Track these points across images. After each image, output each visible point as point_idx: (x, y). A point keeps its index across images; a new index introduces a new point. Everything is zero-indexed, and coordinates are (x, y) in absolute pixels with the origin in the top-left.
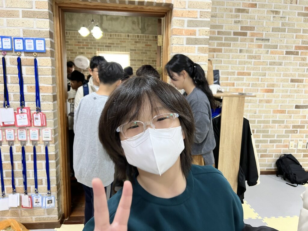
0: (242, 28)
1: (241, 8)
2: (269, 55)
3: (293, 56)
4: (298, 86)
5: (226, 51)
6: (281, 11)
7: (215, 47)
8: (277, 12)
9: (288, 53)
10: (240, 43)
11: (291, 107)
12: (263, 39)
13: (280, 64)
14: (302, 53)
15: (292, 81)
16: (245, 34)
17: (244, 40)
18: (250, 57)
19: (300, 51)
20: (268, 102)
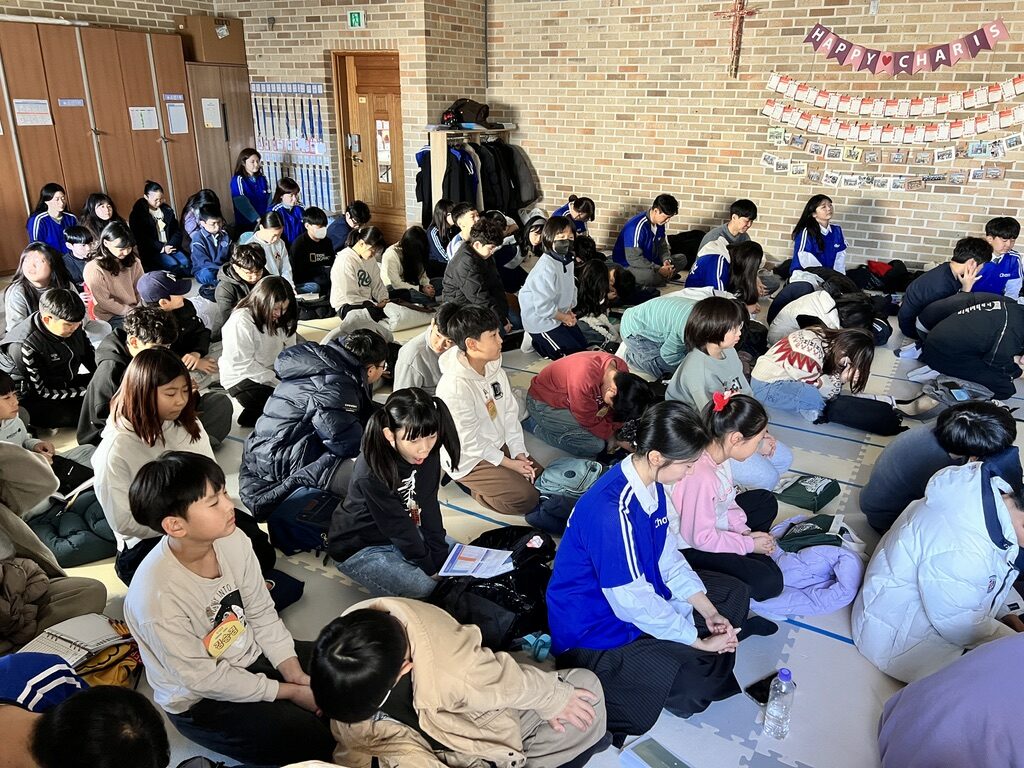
0: (552, 46)
1: (549, 18)
2: (586, 80)
3: (617, 81)
4: (627, 126)
5: (534, 77)
6: (599, 17)
7: (522, 73)
8: (594, 21)
9: (610, 77)
10: (549, 66)
11: (618, 155)
12: (577, 60)
13: (601, 93)
14: (629, 76)
15: (619, 117)
16: (555, 54)
17: (555, 62)
18: (563, 85)
19: (626, 74)
20: (588, 147)
